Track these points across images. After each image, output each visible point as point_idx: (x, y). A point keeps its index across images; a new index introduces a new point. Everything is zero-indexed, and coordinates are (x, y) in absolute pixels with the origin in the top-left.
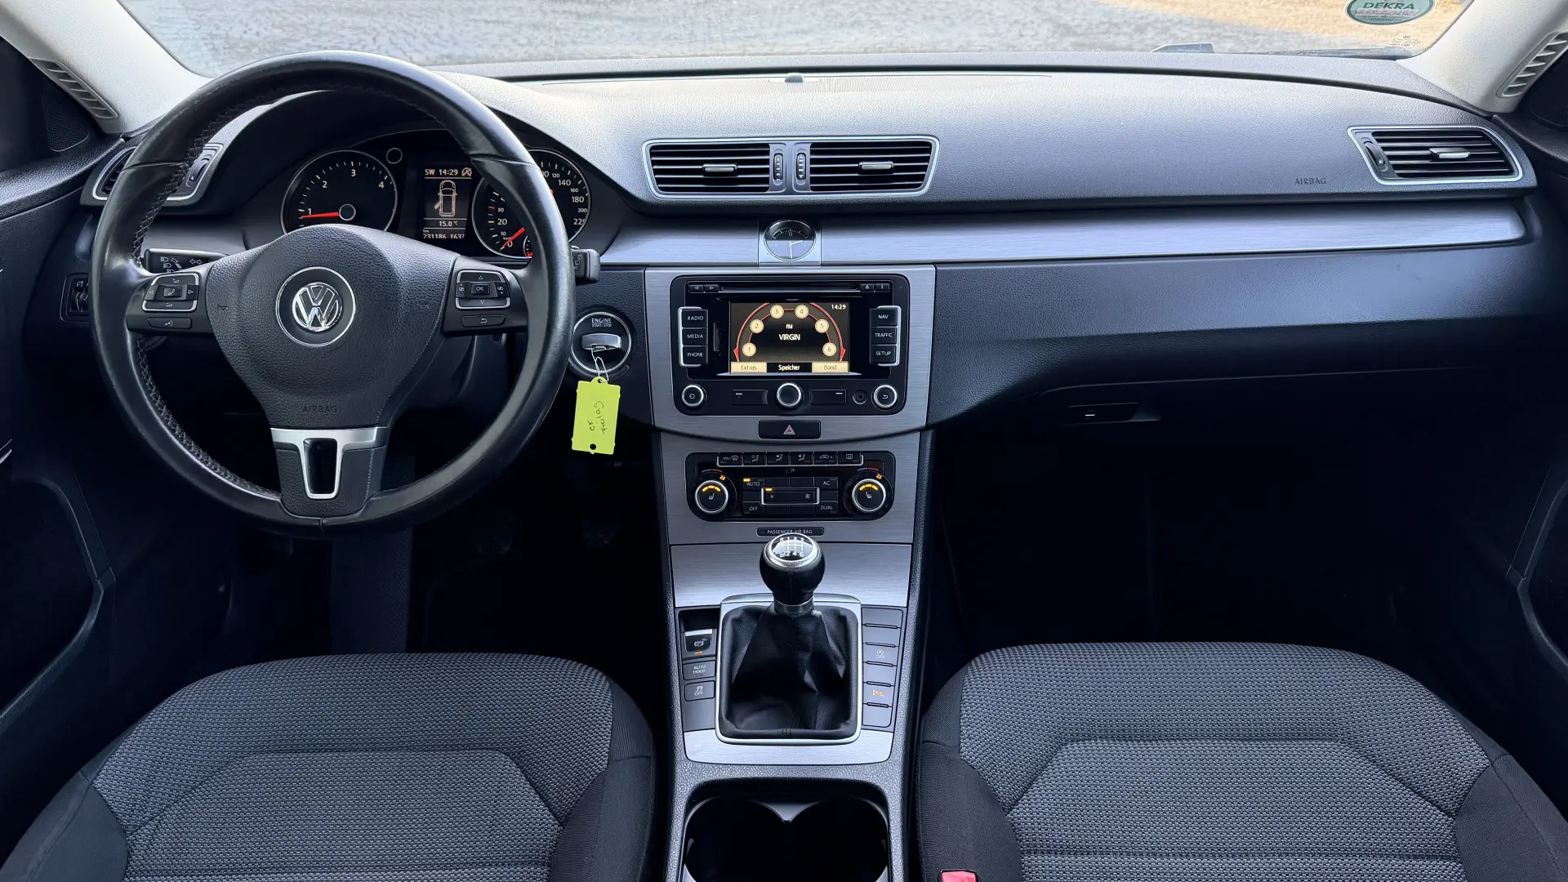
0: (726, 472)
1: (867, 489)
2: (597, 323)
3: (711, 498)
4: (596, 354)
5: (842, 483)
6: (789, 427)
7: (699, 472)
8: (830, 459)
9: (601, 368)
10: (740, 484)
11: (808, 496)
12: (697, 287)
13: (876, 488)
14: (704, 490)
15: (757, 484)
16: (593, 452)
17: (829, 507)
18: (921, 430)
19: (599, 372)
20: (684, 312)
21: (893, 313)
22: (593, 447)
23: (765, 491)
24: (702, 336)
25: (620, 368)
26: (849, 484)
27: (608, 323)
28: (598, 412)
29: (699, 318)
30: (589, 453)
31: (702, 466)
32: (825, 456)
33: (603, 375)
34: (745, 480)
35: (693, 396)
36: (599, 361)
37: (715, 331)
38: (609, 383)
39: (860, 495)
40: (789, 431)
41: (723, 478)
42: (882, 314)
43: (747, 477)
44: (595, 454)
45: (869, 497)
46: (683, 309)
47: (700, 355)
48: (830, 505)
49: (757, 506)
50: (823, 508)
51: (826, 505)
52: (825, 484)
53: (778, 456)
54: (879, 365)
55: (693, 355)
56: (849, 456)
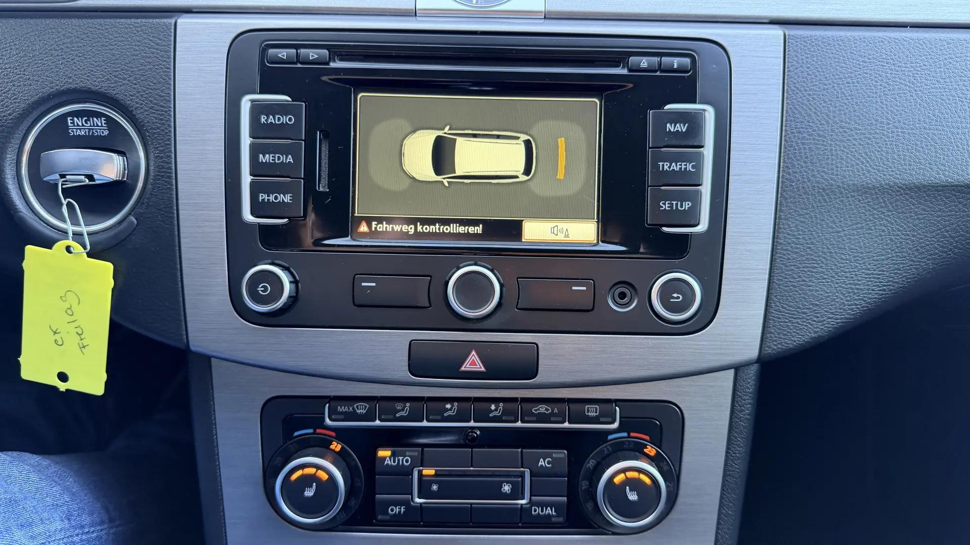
0: (342, 434)
1: (628, 482)
2: (78, 127)
3: (309, 493)
4: (67, 192)
5: (575, 462)
6: (474, 356)
7: (288, 436)
8: (552, 414)
9: (75, 222)
10: (371, 460)
11: (507, 488)
12: (283, 54)
13: (647, 480)
14: (294, 476)
15: (405, 461)
17: (549, 511)
18: (738, 368)
19: (70, 228)
20: (257, 109)
21: (694, 122)
22: (63, 376)
23: (421, 475)
24: (290, 159)
25: (120, 223)
26: (591, 463)
27: (100, 127)
28: (69, 311)
29: (285, 119)
31: (291, 424)
32: (542, 409)
33: (78, 236)
34: (382, 453)
35: (266, 289)
36: (69, 205)
37: (323, 152)
38: (90, 255)
39: (615, 493)
40: (473, 363)
41: (336, 446)
42: (674, 122)
43: (385, 446)
45: (633, 497)
46: (252, 101)
47: (287, 199)
48: (551, 505)
49: (407, 504)
50: (536, 511)
51: (543, 505)
52: (541, 463)
53: (448, 406)
54: (665, 229)
55: (272, 198)
56: (592, 411)
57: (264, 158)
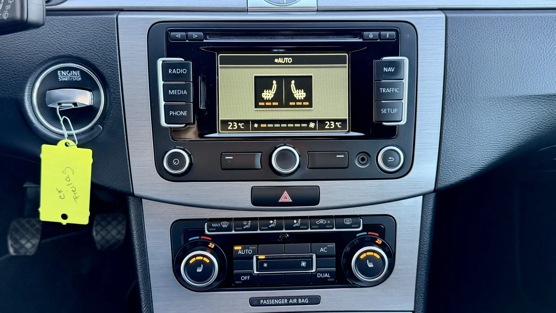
0: (214, 238)
1: (368, 257)
2: (64, 76)
3: (199, 270)
4: (62, 113)
5: (339, 249)
6: (286, 194)
7: (186, 241)
8: (327, 224)
9: (68, 128)
10: (231, 252)
11: (304, 264)
12: (178, 35)
13: (378, 257)
14: (191, 262)
15: (249, 251)
16: (64, 222)
17: (326, 275)
18: (424, 195)
19: (65, 132)
20: (165, 66)
21: (398, 66)
22: (64, 217)
23: (257, 259)
24: (185, 92)
25: (92, 128)
26: (347, 249)
27: (76, 76)
28: (68, 179)
29: (182, 71)
30: (59, 224)
31: (188, 234)
32: (322, 221)
33: (70, 136)
34: (236, 248)
35: (176, 161)
36: (65, 121)
37: (202, 87)
38: (78, 146)
39: (361, 263)
40: (286, 198)
41: (212, 245)
42: (387, 67)
43: (238, 244)
44: (68, 224)
45: (371, 265)
46: (163, 61)
47: (185, 113)
48: (327, 272)
49: (251, 274)
50: (319, 275)
51: (323, 272)
52: (322, 250)
53: (271, 222)
54: (384, 123)
55: (176, 113)
56: (348, 222)
57: (172, 92)
